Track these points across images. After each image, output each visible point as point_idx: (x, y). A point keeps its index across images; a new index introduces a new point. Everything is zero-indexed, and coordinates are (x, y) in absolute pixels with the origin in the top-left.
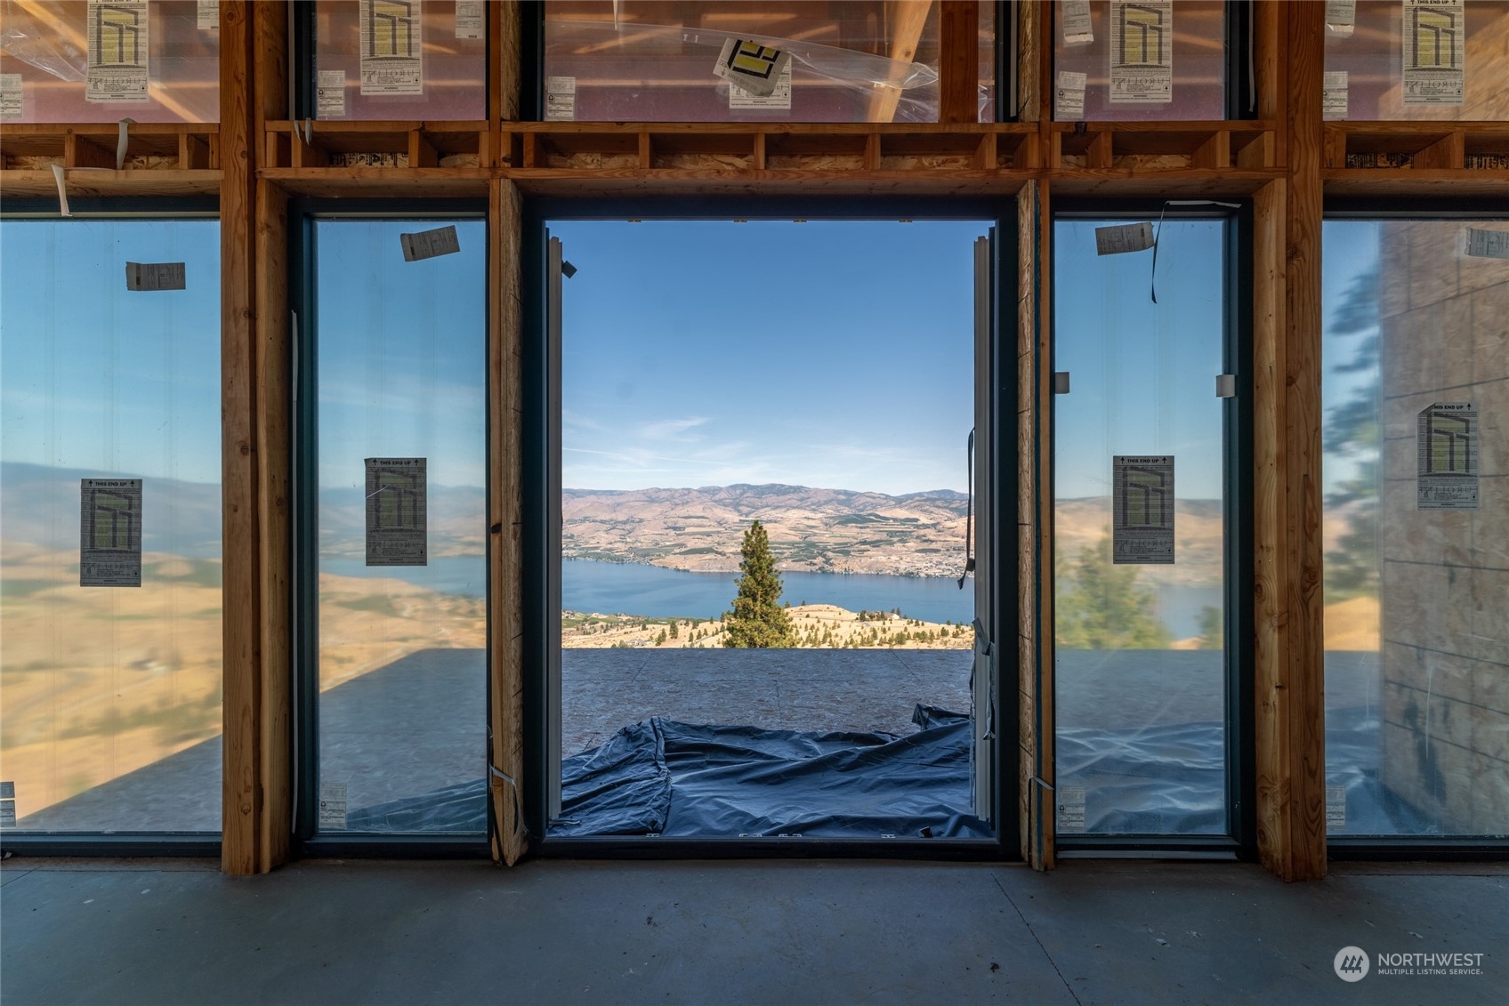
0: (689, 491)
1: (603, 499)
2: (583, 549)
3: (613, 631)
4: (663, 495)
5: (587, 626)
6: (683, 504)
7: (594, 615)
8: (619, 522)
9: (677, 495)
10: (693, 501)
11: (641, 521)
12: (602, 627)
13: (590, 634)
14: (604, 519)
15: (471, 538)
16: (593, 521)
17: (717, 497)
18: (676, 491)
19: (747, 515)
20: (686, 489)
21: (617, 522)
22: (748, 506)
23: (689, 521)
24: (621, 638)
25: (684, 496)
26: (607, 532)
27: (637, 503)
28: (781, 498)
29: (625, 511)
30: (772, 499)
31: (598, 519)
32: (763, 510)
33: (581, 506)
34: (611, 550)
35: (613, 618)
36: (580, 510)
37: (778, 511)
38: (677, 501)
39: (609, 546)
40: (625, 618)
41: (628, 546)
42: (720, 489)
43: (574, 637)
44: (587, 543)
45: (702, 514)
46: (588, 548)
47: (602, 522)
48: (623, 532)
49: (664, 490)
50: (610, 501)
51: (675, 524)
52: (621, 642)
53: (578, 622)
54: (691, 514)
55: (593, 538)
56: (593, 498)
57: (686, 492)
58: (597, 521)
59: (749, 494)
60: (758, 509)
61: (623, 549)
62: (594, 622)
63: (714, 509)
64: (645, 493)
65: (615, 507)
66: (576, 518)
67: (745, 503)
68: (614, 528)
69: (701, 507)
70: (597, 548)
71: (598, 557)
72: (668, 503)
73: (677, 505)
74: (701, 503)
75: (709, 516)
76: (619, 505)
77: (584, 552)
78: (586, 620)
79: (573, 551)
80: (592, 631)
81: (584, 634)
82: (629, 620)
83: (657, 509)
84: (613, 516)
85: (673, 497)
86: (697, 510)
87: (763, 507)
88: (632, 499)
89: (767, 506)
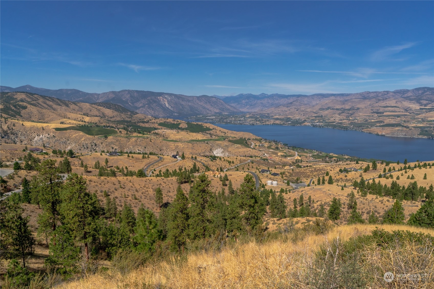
0: (388, 92)
1: (338, 98)
2: (327, 122)
3: (341, 163)
4: (372, 95)
5: (327, 159)
6: (383, 100)
7: (331, 154)
8: (346, 109)
9: (380, 95)
10: (390, 98)
11: (358, 109)
12: (335, 160)
13: (328, 163)
14: (338, 108)
15: (277, 117)
16: (333, 109)
17: (406, 95)
18: (380, 92)
20: (386, 91)
21: (345, 110)
23: (386, 109)
24: (344, 166)
25: (385, 95)
26: (339, 114)
27: (356, 100)
29: (350, 104)
31: (335, 108)
33: (327, 102)
34: (341, 123)
35: (341, 156)
36: (326, 104)
38: (380, 98)
39: (340, 121)
40: (347, 157)
41: (350, 122)
42: (408, 91)
43: (321, 163)
44: (329, 119)
45: (395, 105)
47: (337, 109)
48: (347, 115)
49: (372, 92)
50: (342, 99)
51: (378, 110)
52: (345, 168)
53: (323, 157)
54: (388, 105)
55: (332, 117)
56: (333, 98)
57: (386, 93)
58: (334, 109)
61: (348, 123)
62: (331, 157)
63: (403, 102)
64: (360, 94)
65: (344, 102)
66: (324, 108)
67: (425, 98)
68: (343, 112)
69: (395, 101)
70: (334, 122)
71: (334, 126)
72: (374, 99)
73: (379, 100)
74: (394, 99)
75: (400, 106)
76: (346, 101)
77: (327, 124)
78: (327, 156)
79: (322, 123)
80: (330, 161)
81: (326, 162)
82: (349, 158)
83: (368, 102)
84: (343, 106)
85: (377, 96)
86: (392, 103)
88: (353, 98)
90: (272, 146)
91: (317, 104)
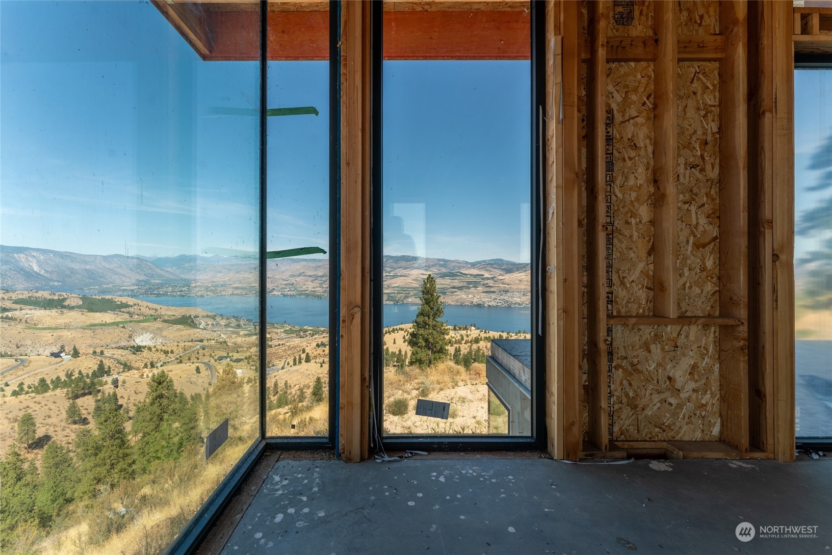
1: (310, 264)
2: (299, 291)
3: (317, 336)
5: (302, 333)
7: (305, 327)
12: (310, 334)
13: (303, 337)
14: (311, 274)
15: (237, 285)
19: (389, 273)
21: (317, 276)
22: (390, 268)
24: (321, 340)
26: (312, 281)
28: (409, 263)
30: (403, 264)
31: (307, 274)
32: (398, 270)
33: (298, 267)
34: (314, 291)
35: (316, 329)
36: (297, 270)
37: (406, 270)
39: (313, 289)
40: (322, 329)
41: (324, 290)
43: (295, 339)
44: (301, 287)
46: (302, 291)
47: (310, 276)
48: (321, 282)
50: (314, 264)
52: (322, 342)
53: (296, 331)
55: (305, 285)
56: (304, 263)
58: (306, 276)
59: (390, 261)
60: (395, 269)
61: (321, 291)
62: (306, 331)
65: (316, 268)
66: (295, 274)
67: (388, 266)
68: (316, 280)
70: (307, 290)
71: (307, 295)
76: (319, 267)
77: (299, 293)
78: (301, 330)
79: (293, 292)
80: (305, 336)
81: (300, 338)
82: (324, 330)
84: (316, 273)
87: (398, 268)
89: (401, 267)
90: (230, 323)
91: (287, 270)
